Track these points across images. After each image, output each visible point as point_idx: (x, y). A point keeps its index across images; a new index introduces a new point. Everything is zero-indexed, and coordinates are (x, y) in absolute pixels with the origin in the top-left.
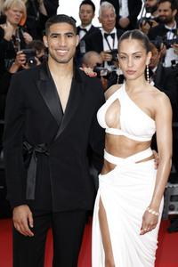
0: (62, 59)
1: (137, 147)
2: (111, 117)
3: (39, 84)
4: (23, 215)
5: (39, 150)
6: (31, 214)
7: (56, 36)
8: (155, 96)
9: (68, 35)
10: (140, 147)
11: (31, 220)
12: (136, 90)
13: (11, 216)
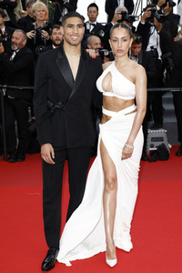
0: (74, 43)
1: (125, 104)
2: (106, 84)
3: (57, 61)
4: (47, 151)
5: (58, 107)
6: (52, 149)
7: (71, 26)
8: (135, 68)
9: (79, 26)
10: (128, 104)
11: (53, 154)
12: (122, 65)
13: (39, 151)
